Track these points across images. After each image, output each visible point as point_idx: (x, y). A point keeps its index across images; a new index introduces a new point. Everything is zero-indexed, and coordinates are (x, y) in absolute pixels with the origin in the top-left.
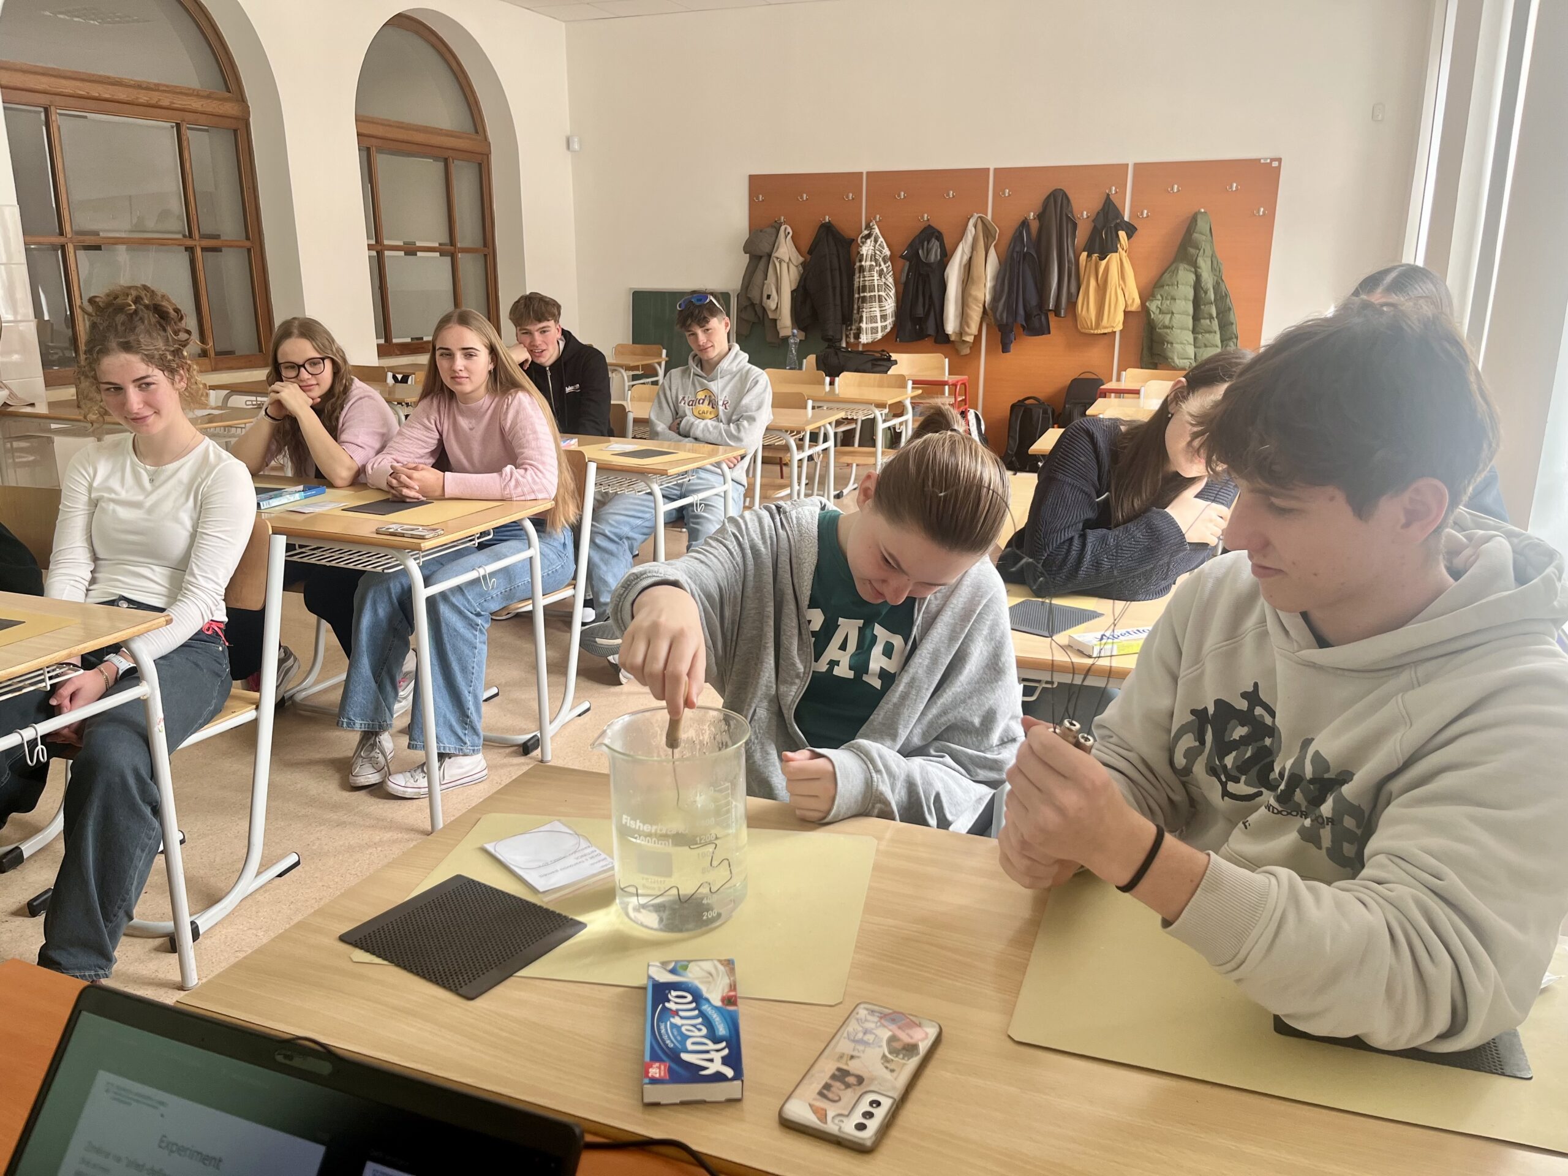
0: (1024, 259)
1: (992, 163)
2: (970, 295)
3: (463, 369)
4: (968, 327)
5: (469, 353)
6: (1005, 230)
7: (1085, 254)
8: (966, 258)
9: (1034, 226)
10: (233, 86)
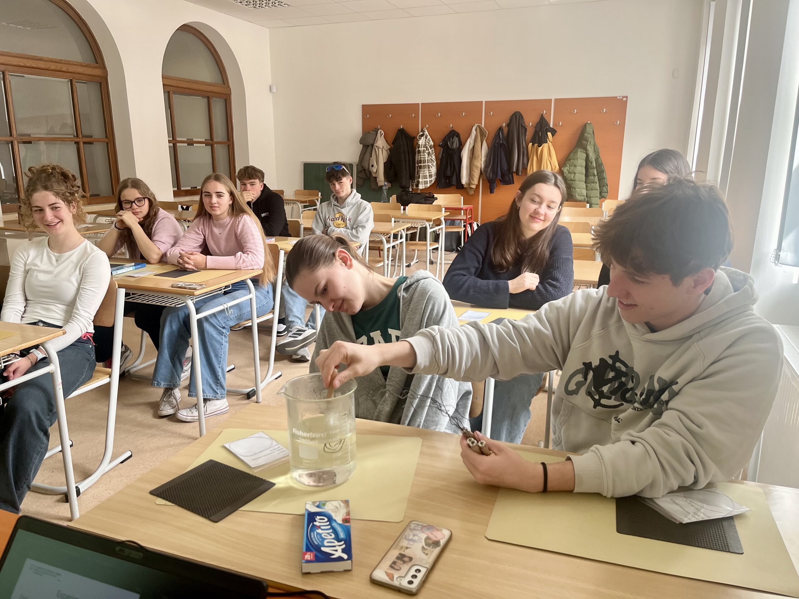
0: (500, 147)
1: (484, 99)
2: (474, 165)
3: (216, 202)
4: (473, 180)
5: (219, 195)
6: (491, 132)
7: (531, 144)
8: (471, 146)
9: (506, 130)
10: (99, 61)
